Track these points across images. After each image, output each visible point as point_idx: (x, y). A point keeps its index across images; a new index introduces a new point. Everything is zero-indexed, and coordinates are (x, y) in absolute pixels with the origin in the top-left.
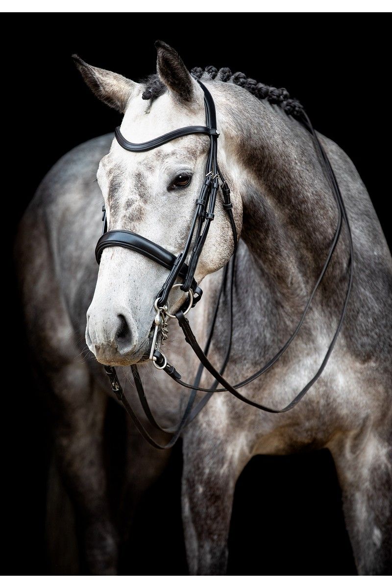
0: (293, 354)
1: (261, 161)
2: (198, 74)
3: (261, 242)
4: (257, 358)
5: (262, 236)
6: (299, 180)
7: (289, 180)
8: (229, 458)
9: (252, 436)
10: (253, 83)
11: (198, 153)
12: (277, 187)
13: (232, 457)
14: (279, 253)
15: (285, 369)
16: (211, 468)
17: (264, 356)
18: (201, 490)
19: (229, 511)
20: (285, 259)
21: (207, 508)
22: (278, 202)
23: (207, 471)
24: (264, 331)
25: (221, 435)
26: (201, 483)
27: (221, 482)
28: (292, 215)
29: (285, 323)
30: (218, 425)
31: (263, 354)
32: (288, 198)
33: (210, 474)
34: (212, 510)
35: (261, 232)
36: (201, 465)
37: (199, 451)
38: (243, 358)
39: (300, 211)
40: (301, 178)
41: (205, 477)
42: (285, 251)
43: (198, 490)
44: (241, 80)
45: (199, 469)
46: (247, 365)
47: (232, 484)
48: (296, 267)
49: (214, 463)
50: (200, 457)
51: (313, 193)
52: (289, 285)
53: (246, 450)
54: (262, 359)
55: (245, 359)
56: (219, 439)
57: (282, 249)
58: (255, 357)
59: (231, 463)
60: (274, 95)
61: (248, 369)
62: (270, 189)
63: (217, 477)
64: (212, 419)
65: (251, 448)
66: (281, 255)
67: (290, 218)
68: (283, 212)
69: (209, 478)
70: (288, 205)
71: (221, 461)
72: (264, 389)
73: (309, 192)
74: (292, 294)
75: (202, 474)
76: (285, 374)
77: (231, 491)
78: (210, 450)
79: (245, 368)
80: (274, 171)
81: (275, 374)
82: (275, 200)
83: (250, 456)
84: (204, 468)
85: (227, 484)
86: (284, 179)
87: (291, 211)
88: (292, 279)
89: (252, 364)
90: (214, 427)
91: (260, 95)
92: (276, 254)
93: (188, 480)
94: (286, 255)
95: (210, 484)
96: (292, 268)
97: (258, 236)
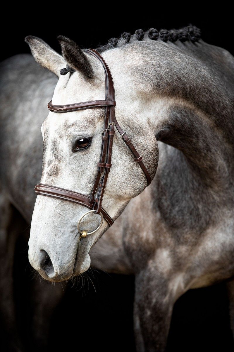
0: (220, 218)
1: (184, 88)
2: (113, 43)
3: (194, 145)
4: (194, 224)
5: (194, 140)
6: (217, 93)
7: (210, 94)
8: (170, 291)
9: (187, 276)
10: (164, 32)
11: (96, 120)
12: (204, 102)
13: (172, 290)
14: (209, 150)
15: (215, 230)
16: (157, 299)
17: (198, 222)
18: (149, 313)
19: (168, 328)
20: (214, 154)
21: (153, 326)
22: (206, 113)
23: (154, 301)
24: (197, 204)
25: (165, 276)
26: (149, 309)
27: (164, 308)
28: (218, 120)
29: (213, 198)
30: (163, 269)
31: (197, 220)
32: (213, 108)
33: (157, 302)
34: (156, 328)
35: (193, 138)
36: (149, 296)
37: (149, 287)
38: (183, 224)
39: (223, 116)
40: (219, 91)
41: (153, 304)
42: (213, 148)
43: (146, 313)
44: (154, 34)
45: (148, 299)
46: (186, 230)
47: (171, 309)
48: (222, 158)
49: (159, 295)
50: (149, 291)
51: (229, 101)
52: (218, 172)
53: (182, 285)
54: (197, 224)
55: (184, 225)
56: (163, 278)
57: (211, 146)
58: (192, 224)
59: (171, 294)
60: (183, 35)
61: (187, 232)
62: (198, 105)
63: (161, 305)
64: (159, 265)
65: (186, 284)
66: (211, 151)
67: (216, 122)
68: (211, 119)
69: (155, 306)
70: (214, 113)
71: (164, 294)
72: (199, 245)
73: (227, 101)
74: (220, 178)
75: (150, 302)
76: (214, 234)
77: (170, 314)
78: (157, 286)
79: (185, 232)
80: (197, 91)
81: (207, 234)
82: (204, 112)
83: (185, 290)
84: (152, 299)
85: (167, 309)
86: (206, 95)
87: (216, 117)
88: (219, 167)
89: (190, 228)
90: (160, 270)
91: (172, 39)
92: (207, 151)
93: (139, 306)
94: (214, 151)
95: (156, 310)
96: (220, 159)
97: (192, 141)
